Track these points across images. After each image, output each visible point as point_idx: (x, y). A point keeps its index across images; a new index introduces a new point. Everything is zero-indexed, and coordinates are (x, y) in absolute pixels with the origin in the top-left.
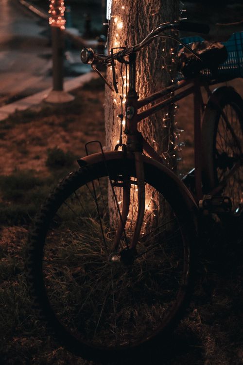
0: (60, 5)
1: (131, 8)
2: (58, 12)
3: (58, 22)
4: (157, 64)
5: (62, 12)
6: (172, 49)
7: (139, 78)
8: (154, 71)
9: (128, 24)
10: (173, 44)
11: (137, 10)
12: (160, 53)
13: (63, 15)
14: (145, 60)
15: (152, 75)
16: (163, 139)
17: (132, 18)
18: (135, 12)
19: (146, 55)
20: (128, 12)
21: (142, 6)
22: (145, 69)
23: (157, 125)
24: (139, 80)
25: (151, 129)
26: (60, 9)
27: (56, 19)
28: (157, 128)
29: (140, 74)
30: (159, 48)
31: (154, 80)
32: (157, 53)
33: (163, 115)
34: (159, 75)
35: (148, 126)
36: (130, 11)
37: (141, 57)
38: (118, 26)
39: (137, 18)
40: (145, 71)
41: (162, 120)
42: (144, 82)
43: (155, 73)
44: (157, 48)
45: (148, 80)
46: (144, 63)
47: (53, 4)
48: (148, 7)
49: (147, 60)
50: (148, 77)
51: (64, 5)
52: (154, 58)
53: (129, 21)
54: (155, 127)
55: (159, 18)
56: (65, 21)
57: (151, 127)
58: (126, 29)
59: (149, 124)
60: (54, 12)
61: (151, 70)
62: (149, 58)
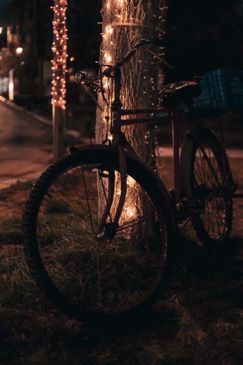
0: (61, 87)
1: (118, 45)
2: (60, 94)
3: (59, 102)
4: (139, 89)
5: (63, 93)
6: (152, 79)
7: (124, 101)
8: (137, 95)
9: (115, 57)
10: (153, 75)
11: (123, 46)
12: (142, 80)
13: (64, 96)
14: (130, 87)
15: (135, 98)
16: (145, 153)
17: (119, 52)
18: (121, 48)
19: (130, 82)
20: (115, 48)
21: (127, 42)
22: (130, 94)
23: (140, 141)
24: (125, 103)
25: (135, 144)
26: (62, 90)
27: (58, 99)
28: (140, 143)
29: (125, 98)
30: (141, 76)
31: (137, 103)
32: (140, 81)
33: (145, 133)
34: (141, 99)
35: (132, 142)
36: (117, 47)
37: (126, 84)
38: (107, 59)
39: (122, 52)
40: (130, 95)
41: (144, 137)
42: (129, 104)
43: (138, 97)
44: (139, 76)
45: (132, 103)
46: (129, 88)
47: (55, 87)
48: (132, 43)
49: (131, 86)
50: (132, 100)
51: (65, 88)
52: (137, 84)
53: (116, 54)
54: (139, 143)
55: (141, 52)
56: (66, 102)
57: (134, 143)
58: (114, 62)
59: (133, 139)
60: (56, 93)
61: (134, 94)
62: (133, 85)
